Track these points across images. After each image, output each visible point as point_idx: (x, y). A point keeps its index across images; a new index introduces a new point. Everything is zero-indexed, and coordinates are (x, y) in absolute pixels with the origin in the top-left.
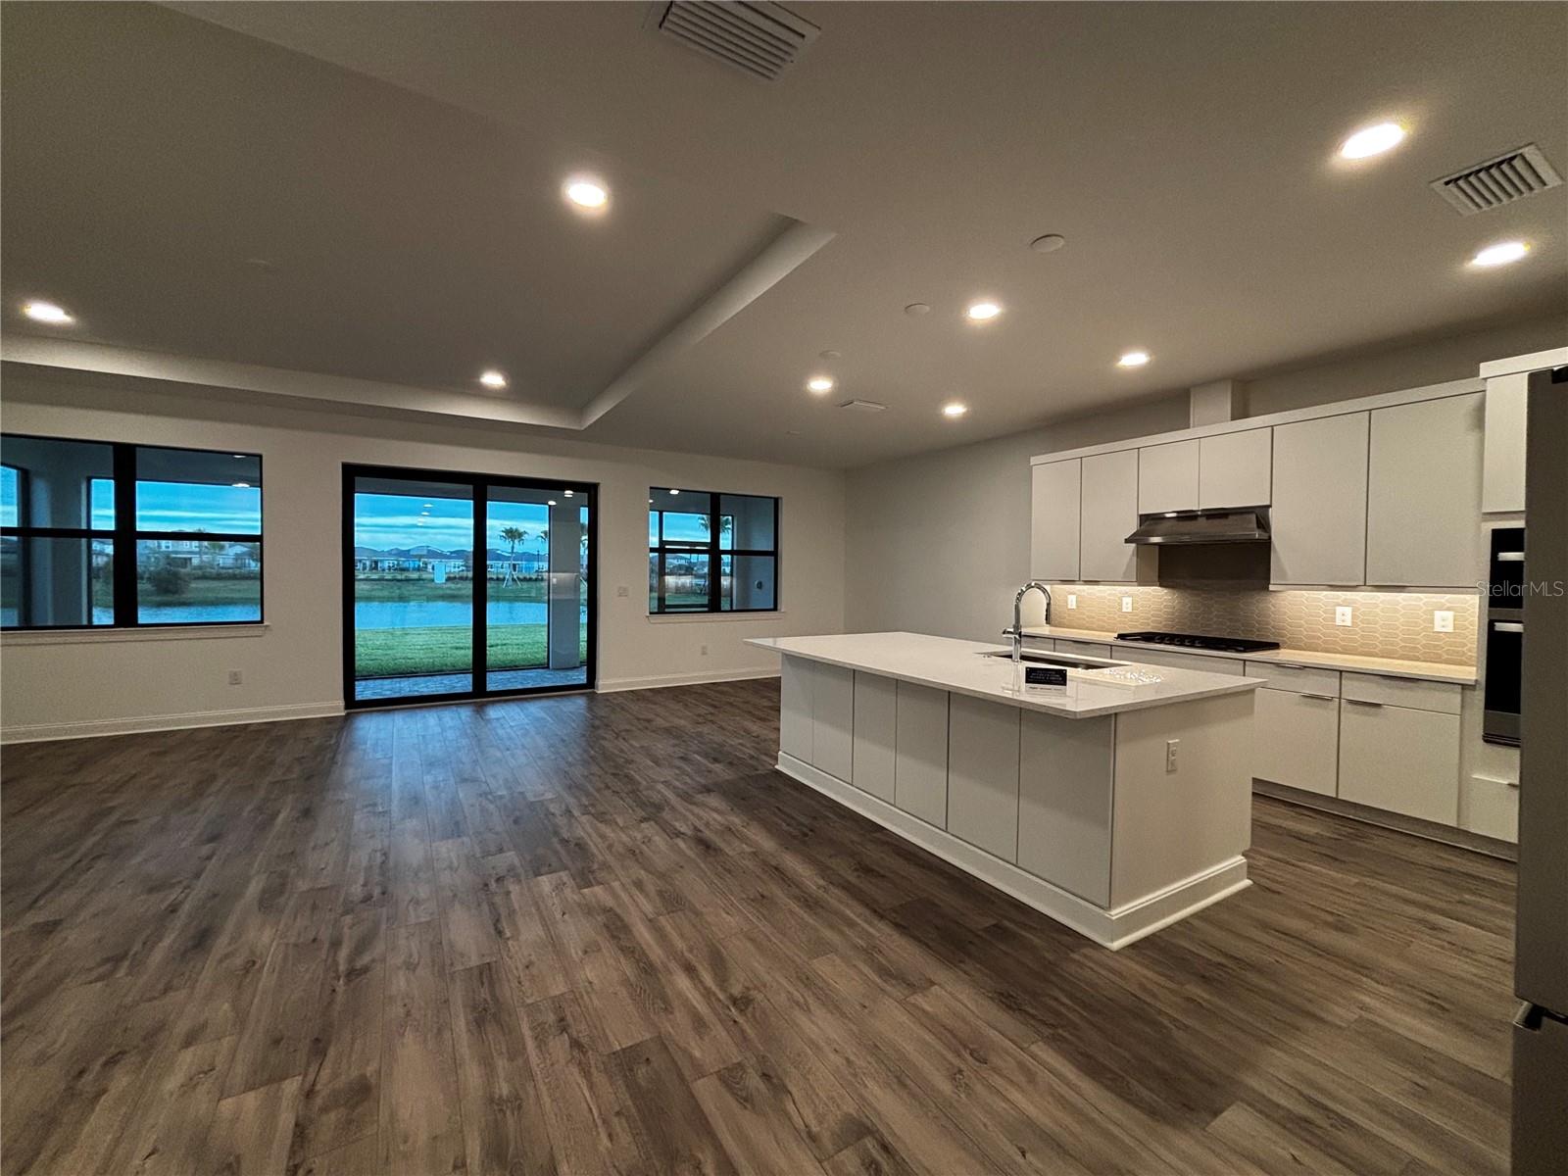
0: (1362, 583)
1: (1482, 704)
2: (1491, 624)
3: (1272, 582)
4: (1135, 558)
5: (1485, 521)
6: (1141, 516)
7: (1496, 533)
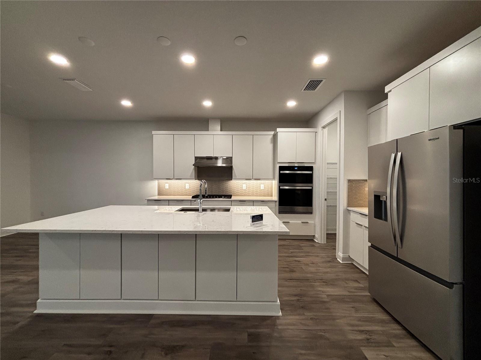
0: (252, 178)
1: (278, 205)
2: (279, 187)
3: (233, 178)
4: (194, 171)
5: (278, 164)
6: (195, 157)
7: (280, 167)
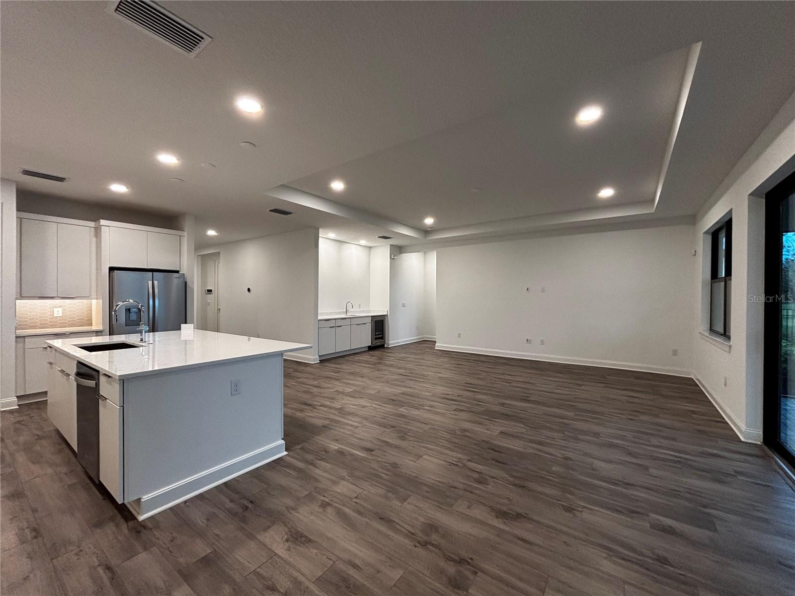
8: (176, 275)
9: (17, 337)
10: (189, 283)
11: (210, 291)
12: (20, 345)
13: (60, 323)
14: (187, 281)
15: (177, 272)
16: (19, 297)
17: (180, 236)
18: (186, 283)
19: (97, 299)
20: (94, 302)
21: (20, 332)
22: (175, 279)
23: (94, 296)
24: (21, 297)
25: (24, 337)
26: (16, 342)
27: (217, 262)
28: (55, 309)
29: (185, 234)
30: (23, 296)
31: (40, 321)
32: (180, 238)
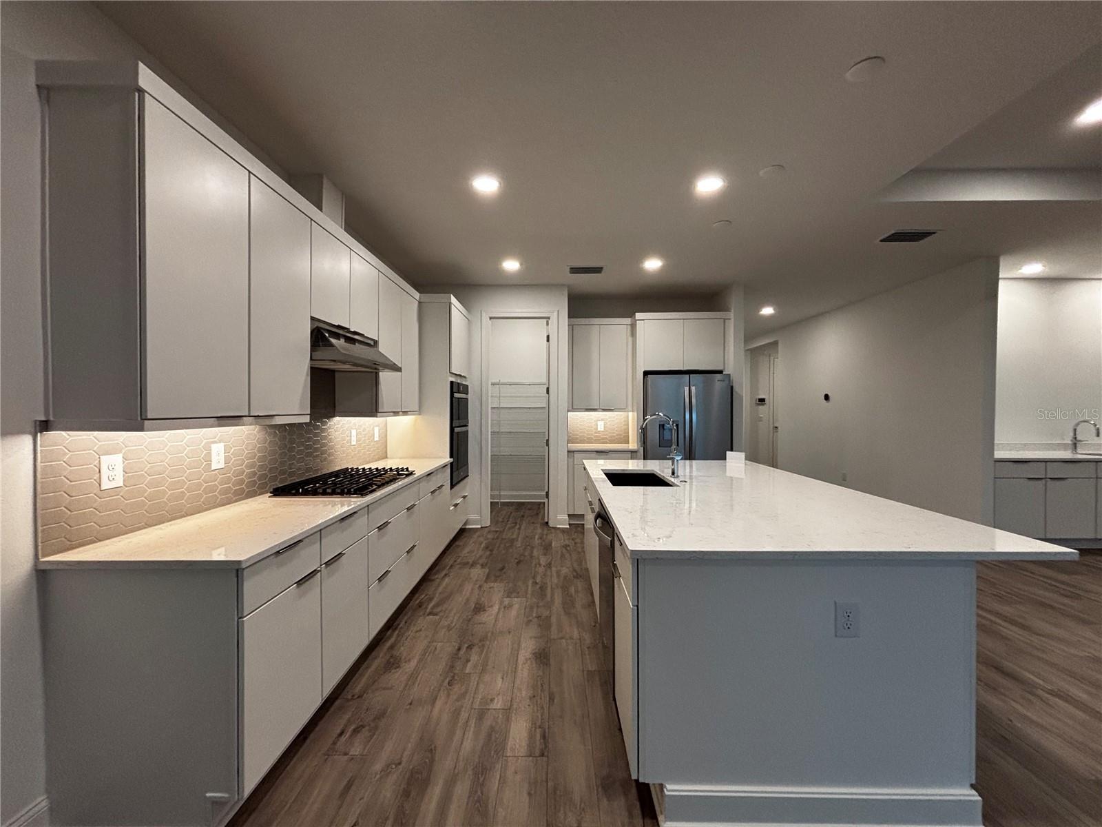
2: (452, 429)
3: (379, 410)
7: (451, 383)
8: (718, 376)
9: (568, 451)
10: (736, 388)
11: (762, 400)
12: (571, 460)
13: (603, 439)
14: (734, 385)
15: (720, 372)
16: (571, 409)
17: (724, 319)
18: (732, 387)
19: (633, 411)
20: (630, 414)
21: (573, 446)
22: (718, 384)
23: (630, 408)
24: (574, 409)
25: (574, 451)
26: (568, 456)
27: (772, 358)
28: (599, 422)
29: (731, 315)
30: (575, 407)
31: (588, 434)
32: (724, 322)
